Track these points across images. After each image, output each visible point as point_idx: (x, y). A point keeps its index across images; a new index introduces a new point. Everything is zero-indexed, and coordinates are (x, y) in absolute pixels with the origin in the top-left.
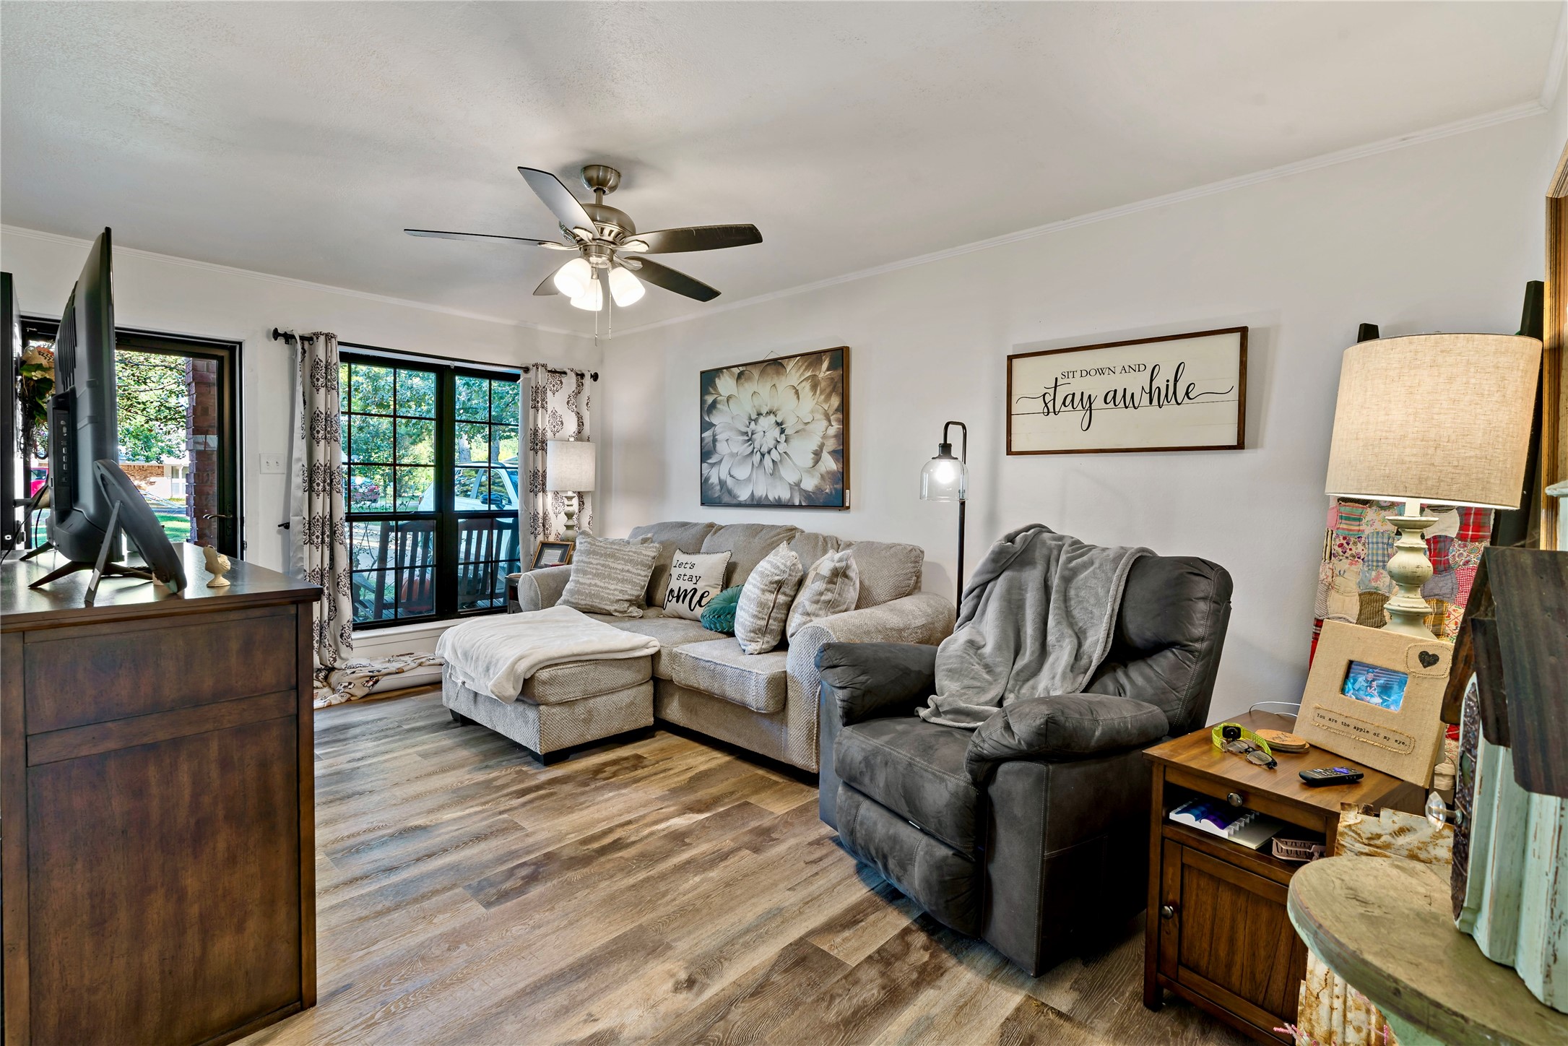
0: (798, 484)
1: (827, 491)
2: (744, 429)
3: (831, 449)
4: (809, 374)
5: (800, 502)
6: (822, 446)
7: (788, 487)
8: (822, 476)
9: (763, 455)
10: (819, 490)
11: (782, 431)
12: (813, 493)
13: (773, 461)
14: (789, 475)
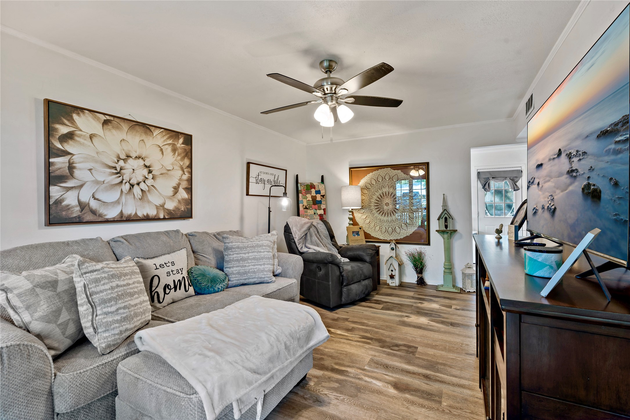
0: (162, 206)
1: (182, 209)
2: (114, 165)
3: (185, 186)
4: (171, 142)
5: (164, 216)
6: (179, 185)
7: (155, 207)
8: (179, 201)
9: (132, 186)
10: (177, 209)
11: (150, 172)
12: (173, 211)
13: (142, 190)
14: (155, 199)
